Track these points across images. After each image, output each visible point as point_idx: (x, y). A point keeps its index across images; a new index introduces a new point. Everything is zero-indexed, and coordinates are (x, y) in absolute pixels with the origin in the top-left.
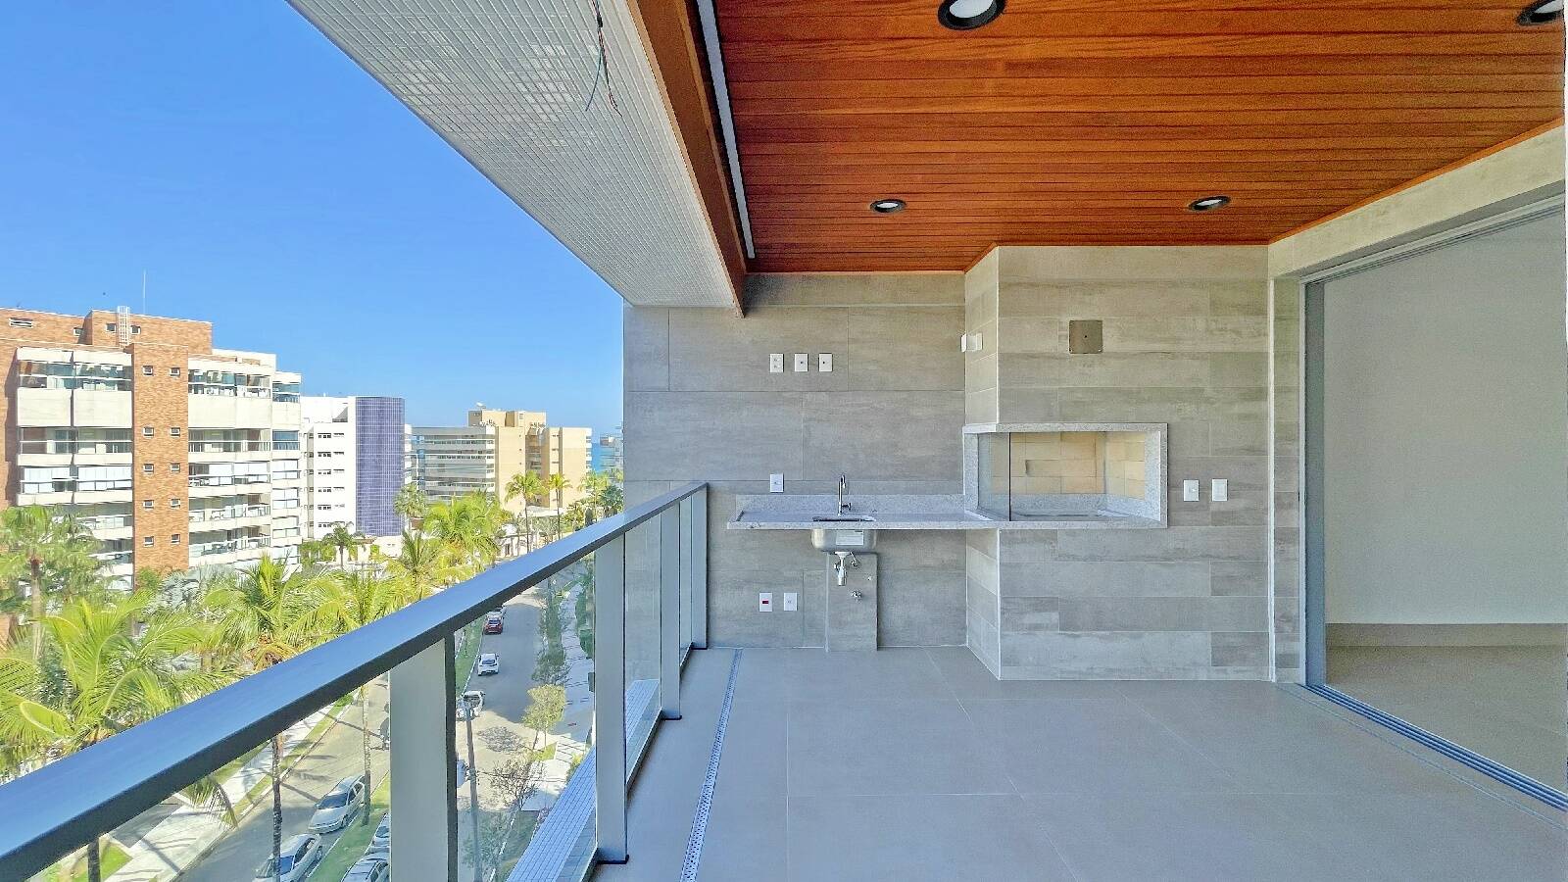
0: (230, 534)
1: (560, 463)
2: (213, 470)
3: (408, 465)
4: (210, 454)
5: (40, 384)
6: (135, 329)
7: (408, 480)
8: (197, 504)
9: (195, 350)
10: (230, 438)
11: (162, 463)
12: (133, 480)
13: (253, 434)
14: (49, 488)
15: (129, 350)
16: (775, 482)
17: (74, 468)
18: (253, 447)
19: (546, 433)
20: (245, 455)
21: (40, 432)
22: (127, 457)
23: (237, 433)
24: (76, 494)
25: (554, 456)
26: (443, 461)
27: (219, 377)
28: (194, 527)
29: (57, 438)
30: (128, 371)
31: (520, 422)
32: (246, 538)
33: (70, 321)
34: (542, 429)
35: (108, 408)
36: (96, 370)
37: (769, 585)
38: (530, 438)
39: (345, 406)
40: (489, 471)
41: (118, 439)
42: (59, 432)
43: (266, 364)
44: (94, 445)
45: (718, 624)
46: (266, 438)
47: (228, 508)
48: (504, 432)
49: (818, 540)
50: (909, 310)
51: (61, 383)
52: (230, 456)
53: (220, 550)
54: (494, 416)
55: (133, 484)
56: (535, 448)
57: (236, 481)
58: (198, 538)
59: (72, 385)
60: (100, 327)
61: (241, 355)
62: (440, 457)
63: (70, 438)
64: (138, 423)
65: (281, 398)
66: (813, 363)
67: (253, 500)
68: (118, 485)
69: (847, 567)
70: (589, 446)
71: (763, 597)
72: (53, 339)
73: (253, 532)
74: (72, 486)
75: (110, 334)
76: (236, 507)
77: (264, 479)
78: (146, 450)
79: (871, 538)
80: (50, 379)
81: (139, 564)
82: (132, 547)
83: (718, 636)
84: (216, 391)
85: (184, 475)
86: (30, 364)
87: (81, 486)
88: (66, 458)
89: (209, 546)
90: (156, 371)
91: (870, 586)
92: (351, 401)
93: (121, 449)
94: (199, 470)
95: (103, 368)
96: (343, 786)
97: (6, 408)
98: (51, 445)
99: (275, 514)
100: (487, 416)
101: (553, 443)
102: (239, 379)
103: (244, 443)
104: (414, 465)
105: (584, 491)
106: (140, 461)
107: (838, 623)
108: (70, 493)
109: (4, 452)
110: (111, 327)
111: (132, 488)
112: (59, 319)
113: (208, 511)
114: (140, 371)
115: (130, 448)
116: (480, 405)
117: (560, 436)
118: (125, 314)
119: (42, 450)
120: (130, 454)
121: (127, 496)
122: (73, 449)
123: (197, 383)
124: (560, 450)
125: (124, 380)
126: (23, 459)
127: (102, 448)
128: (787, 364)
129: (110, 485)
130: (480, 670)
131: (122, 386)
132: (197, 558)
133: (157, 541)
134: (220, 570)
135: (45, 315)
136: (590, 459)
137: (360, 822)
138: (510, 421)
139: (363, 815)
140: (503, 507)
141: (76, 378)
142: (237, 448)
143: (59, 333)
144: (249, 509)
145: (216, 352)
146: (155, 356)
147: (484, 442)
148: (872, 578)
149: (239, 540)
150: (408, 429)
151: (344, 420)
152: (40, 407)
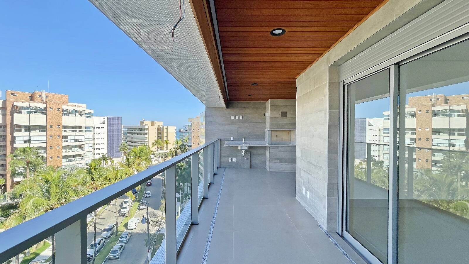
0: (74, 156)
1: (167, 137)
2: (69, 138)
3: (123, 137)
4: (68, 133)
5: (20, 112)
6: (47, 97)
7: (123, 141)
8: (65, 147)
9: (63, 103)
10: (73, 129)
11: (55, 136)
12: (47, 140)
13: (80, 127)
14: (23, 142)
15: (46, 103)
16: (232, 138)
17: (30, 137)
18: (80, 131)
19: (163, 128)
20: (78, 133)
21: (20, 126)
22: (45, 134)
23: (76, 127)
24: (30, 144)
25: (165, 135)
26: (133, 136)
27: (71, 111)
28: (64, 154)
29: (25, 128)
30: (45, 109)
31: (155, 125)
32: (78, 157)
33: (28, 94)
34: (162, 127)
35: (39, 119)
36: (36, 109)
37: (231, 157)
38: (158, 129)
39: (104, 119)
40: (146, 139)
41: (43, 128)
42: (25, 126)
43: (83, 107)
44: (35, 130)
45: (222, 164)
46: (83, 128)
47: (73, 149)
48: (151, 127)
49: (239, 148)
50: (257, 108)
51: (26, 112)
52: (74, 134)
53: (71, 161)
54: (147, 123)
55: (47, 141)
56: (160, 132)
57: (76, 141)
58: (65, 157)
59: (29, 113)
60: (36, 96)
61: (77, 104)
62: (131, 135)
63: (29, 128)
64: (48, 124)
65: (87, 117)
66: (239, 117)
67: (80, 146)
68: (42, 142)
69: (244, 154)
70: (176, 132)
71: (230, 159)
72: (23, 99)
73: (80, 156)
74: (29, 142)
75: (40, 98)
76: (75, 148)
77: (83, 140)
78: (50, 132)
79: (248, 147)
80: (23, 111)
81: (48, 165)
82: (46, 160)
83: (222, 166)
84: (70, 115)
85: (61, 139)
86: (17, 107)
87: (32, 142)
88: (28, 134)
89: (68, 160)
90: (53, 109)
91: (249, 157)
92: (106, 118)
93: (43, 131)
94: (65, 137)
95: (38, 108)
96: (110, 226)
97: (10, 119)
98: (23, 130)
99: (86, 150)
100: (145, 122)
101: (165, 131)
102: (76, 111)
103: (78, 130)
104: (124, 137)
105: (174, 145)
106: (48, 135)
107: (243, 163)
108: (29, 144)
109: (10, 132)
110: (40, 96)
111: (46, 143)
112: (24, 93)
113: (67, 150)
114: (48, 109)
115: (46, 131)
116: (144, 119)
117: (167, 129)
118: (44, 92)
119: (20, 131)
120: (46, 133)
121: (45, 145)
122: (29, 131)
123: (65, 112)
124: (167, 133)
125: (44, 111)
126: (16, 134)
127: (38, 131)
128: (235, 117)
129: (40, 142)
130: (146, 196)
131: (43, 113)
132: (65, 163)
133: (53, 158)
134: (73, 166)
135: (21, 92)
136: (176, 136)
137: (115, 235)
138: (152, 124)
139: (116, 234)
140: (151, 149)
141: (30, 111)
142: (76, 131)
143: (24, 98)
144: (79, 149)
145: (69, 104)
146: (53, 105)
147: (145, 130)
148: (249, 156)
149: (76, 158)
150: (122, 126)
151: (104, 123)
152: (20, 119)
